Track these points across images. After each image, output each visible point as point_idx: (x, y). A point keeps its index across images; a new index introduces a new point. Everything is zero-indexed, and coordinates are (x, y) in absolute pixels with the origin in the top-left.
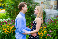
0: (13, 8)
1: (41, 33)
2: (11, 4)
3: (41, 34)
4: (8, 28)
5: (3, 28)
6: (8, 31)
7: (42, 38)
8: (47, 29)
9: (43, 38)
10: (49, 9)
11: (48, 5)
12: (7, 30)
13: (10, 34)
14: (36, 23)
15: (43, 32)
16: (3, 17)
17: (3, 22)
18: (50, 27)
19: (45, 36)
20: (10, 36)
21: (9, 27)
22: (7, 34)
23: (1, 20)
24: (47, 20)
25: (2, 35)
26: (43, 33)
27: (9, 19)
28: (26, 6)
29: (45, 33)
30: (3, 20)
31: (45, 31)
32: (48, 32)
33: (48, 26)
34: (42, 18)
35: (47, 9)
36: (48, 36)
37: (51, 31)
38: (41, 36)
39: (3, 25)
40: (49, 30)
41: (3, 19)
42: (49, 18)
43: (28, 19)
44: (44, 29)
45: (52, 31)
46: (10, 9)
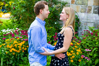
1: (71, 53)
3: (71, 55)
4: (16, 45)
5: (6, 45)
6: (14, 50)
7: (72, 61)
8: (82, 47)
9: (74, 61)
10: (85, 12)
11: (83, 6)
12: (14, 47)
13: (19, 55)
14: (64, 36)
15: (75, 51)
16: (7, 26)
17: (7, 34)
18: (87, 42)
19: (78, 59)
20: (18, 58)
21: (16, 42)
22: (14, 54)
23: (4, 31)
24: (82, 31)
25: (5, 56)
26: (74, 54)
27: (17, 28)
28: (46, 7)
29: (78, 53)
30: (7, 31)
31: (79, 51)
32: (84, 52)
33: (83, 42)
35: (81, 12)
37: (88, 50)
38: (71, 58)
39: (7, 40)
40: (84, 49)
41: (6, 29)
42: (86, 29)
43: (49, 30)
45: (90, 50)
46: (19, 12)
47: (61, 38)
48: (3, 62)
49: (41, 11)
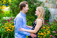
0: (16, 6)
1: (44, 33)
2: (14, 2)
5: (5, 26)
6: (10, 30)
8: (51, 30)
10: (54, 8)
11: (53, 4)
13: (12, 33)
15: (46, 32)
16: (6, 15)
17: (6, 20)
18: (54, 27)
19: (48, 37)
20: (12, 35)
21: (11, 25)
22: (9, 32)
23: (4, 18)
24: (51, 20)
25: (4, 33)
26: (46, 34)
27: (12, 17)
29: (48, 34)
30: (6, 18)
31: (49, 32)
32: (52, 33)
34: (43, 20)
35: (52, 8)
36: (52, 37)
38: (44, 36)
39: (5, 24)
40: (52, 31)
43: (31, 18)
44: (47, 29)
45: (56, 32)
46: (13, 7)
47: (35, 25)
48: (3, 37)
49: (23, 8)
